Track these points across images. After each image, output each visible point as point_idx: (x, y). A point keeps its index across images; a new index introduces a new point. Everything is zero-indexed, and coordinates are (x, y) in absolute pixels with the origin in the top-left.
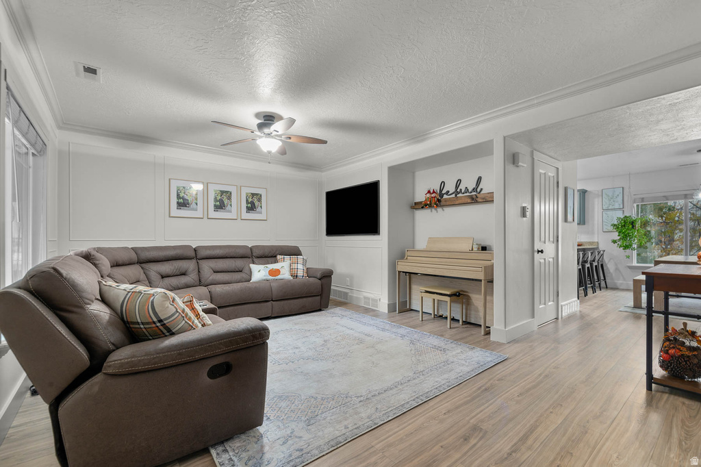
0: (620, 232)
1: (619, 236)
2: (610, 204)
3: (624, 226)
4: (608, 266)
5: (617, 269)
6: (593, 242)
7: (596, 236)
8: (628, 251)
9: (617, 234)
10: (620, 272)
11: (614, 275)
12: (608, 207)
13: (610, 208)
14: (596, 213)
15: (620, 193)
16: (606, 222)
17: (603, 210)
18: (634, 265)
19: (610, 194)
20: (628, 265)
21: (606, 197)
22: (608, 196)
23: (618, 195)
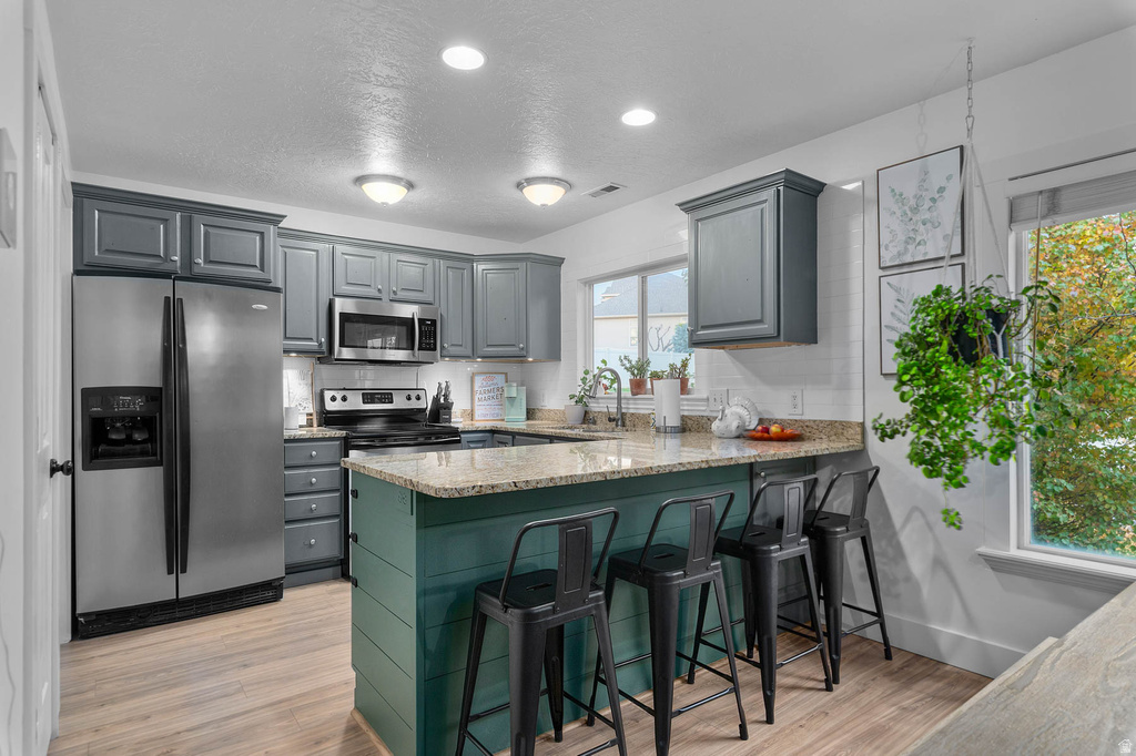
2: (909, 240)
5: (939, 564)
6: (845, 425)
7: (857, 397)
10: (951, 575)
11: (925, 591)
12: (899, 254)
13: (908, 259)
14: (856, 286)
15: (949, 178)
16: (893, 329)
17: (882, 273)
18: (1013, 552)
19: (910, 191)
20: (983, 549)
21: (895, 208)
22: (900, 198)
23: (941, 190)
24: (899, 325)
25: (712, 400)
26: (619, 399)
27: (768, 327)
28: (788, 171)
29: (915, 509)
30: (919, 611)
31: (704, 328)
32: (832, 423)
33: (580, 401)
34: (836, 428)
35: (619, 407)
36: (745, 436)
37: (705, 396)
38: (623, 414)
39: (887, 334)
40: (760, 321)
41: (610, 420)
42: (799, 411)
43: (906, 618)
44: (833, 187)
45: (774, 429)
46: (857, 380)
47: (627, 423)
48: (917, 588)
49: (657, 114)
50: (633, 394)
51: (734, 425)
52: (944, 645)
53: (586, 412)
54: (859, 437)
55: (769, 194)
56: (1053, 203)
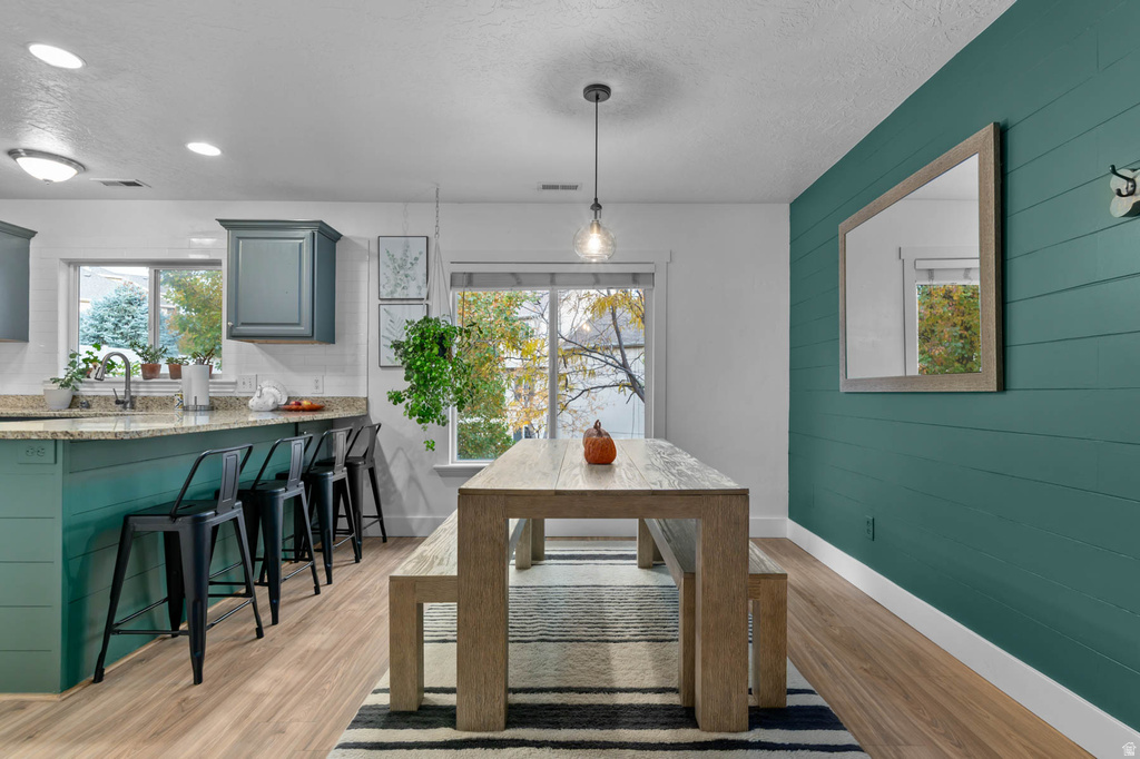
0: (409, 368)
1: (407, 378)
2: (397, 285)
3: (422, 347)
4: (393, 470)
5: (412, 479)
6: (355, 400)
7: (363, 380)
8: (432, 426)
9: (402, 373)
10: (419, 485)
11: (404, 497)
12: (392, 293)
13: (396, 296)
14: (363, 307)
15: (420, 253)
16: (388, 338)
17: (380, 302)
18: (450, 465)
19: (399, 255)
20: (436, 466)
21: (389, 263)
22: (393, 258)
23: (416, 259)
24: (391, 336)
25: (240, 384)
26: (128, 382)
27: (304, 329)
28: (321, 222)
29: (398, 449)
30: (402, 511)
31: (243, 324)
32: (345, 399)
33: (66, 384)
34: (350, 402)
35: (128, 390)
36: (277, 409)
37: (234, 380)
38: (132, 397)
39: (383, 341)
40: (298, 324)
41: (118, 402)
42: (320, 390)
43: (393, 516)
44: (347, 238)
45: (305, 403)
46: (363, 368)
47: (138, 404)
48: (400, 496)
49: (223, 151)
50: (145, 377)
51: (271, 401)
52: (414, 526)
53: (74, 397)
54: (365, 407)
55: (307, 233)
56: (470, 280)
